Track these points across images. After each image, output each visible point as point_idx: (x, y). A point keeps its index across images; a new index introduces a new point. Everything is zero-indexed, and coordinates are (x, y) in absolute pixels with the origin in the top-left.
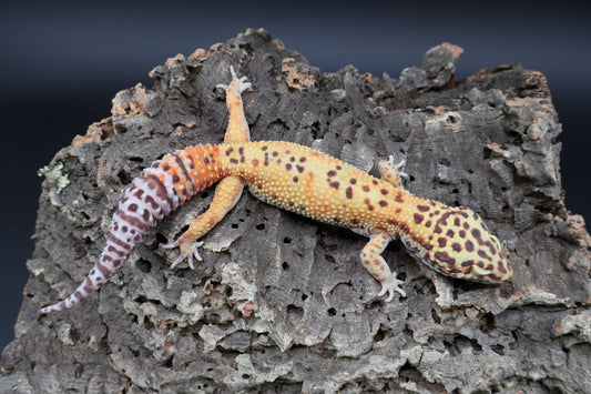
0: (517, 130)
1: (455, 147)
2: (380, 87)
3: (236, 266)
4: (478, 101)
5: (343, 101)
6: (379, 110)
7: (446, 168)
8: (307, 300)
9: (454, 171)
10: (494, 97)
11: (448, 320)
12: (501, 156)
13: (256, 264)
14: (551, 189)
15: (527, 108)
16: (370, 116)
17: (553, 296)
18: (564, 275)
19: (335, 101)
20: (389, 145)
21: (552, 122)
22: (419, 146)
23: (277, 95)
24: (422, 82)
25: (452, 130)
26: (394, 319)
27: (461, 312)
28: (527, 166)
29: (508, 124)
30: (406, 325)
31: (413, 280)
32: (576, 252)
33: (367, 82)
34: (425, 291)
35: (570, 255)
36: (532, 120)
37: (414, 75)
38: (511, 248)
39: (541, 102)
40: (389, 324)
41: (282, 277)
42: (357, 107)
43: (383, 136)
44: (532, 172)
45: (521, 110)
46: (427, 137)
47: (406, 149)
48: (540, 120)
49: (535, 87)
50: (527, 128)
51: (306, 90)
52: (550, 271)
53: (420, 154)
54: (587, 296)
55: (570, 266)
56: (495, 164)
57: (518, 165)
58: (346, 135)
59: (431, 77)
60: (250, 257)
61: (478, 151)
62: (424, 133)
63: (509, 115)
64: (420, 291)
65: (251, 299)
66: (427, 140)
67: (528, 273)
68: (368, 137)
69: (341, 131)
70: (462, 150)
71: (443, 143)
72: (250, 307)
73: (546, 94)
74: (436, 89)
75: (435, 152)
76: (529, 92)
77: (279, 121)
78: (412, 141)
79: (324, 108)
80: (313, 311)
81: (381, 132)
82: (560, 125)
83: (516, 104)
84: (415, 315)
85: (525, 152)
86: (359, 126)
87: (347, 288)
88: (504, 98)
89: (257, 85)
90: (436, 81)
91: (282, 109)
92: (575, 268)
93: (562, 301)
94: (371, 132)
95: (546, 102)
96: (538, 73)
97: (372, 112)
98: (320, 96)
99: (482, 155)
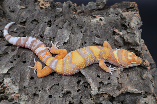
0: (125, 24)
1: (102, 30)
2: (79, 9)
3: (9, 79)
4: (112, 13)
5: (61, 13)
6: (74, 16)
7: (98, 39)
8: (40, 92)
9: (101, 40)
10: (118, 11)
11: (97, 98)
12: (119, 34)
13: (19, 78)
14: (138, 47)
15: (129, 15)
16: (72, 18)
17: (137, 90)
18: (141, 81)
19: (58, 13)
20: (77, 30)
21: (139, 21)
22: (88, 30)
23: (36, 10)
24: (95, 7)
25: (101, 24)
26: (75, 99)
27: (102, 95)
28: (128, 38)
29: (122, 22)
30: (80, 101)
31: (84, 83)
32: (146, 72)
33: (74, 6)
34: (88, 87)
35: (144, 73)
36: (131, 20)
37: (92, 5)
38: (121, 70)
39: (135, 13)
40: (73, 101)
41: (29, 83)
42: (67, 15)
43: (74, 26)
44: (130, 41)
45: (127, 16)
46: (91, 26)
47: (83, 31)
48: (134, 20)
49: (133, 8)
50: (129, 23)
51: (46, 8)
52: (136, 79)
53: (88, 33)
54: (150, 90)
55: (144, 77)
56: (116, 37)
57: (125, 38)
58: (60, 26)
59: (98, 5)
60: (17, 75)
61: (111, 32)
62: (90, 25)
63: (123, 18)
64: (86, 87)
65: (17, 92)
66: (91, 28)
67: (128, 79)
68: (69, 26)
69: (58, 24)
70: (105, 32)
71: (97, 29)
72: (17, 95)
73: (137, 11)
74: (99, 10)
75: (94, 33)
76: (131, 10)
77: (35, 20)
78: (86, 28)
79: (53, 15)
80: (42, 97)
81: (74, 25)
82: (142, 22)
83: (125, 14)
84: (83, 97)
85: (128, 33)
86: (66, 22)
87: (57, 86)
88: (121, 12)
89: (28, 6)
90: (100, 7)
91: (36, 15)
92: (146, 78)
93: (140, 92)
94: (70, 25)
95: (137, 13)
96: (134, 3)
97: (72, 17)
98: (52, 10)
99: (112, 33)
